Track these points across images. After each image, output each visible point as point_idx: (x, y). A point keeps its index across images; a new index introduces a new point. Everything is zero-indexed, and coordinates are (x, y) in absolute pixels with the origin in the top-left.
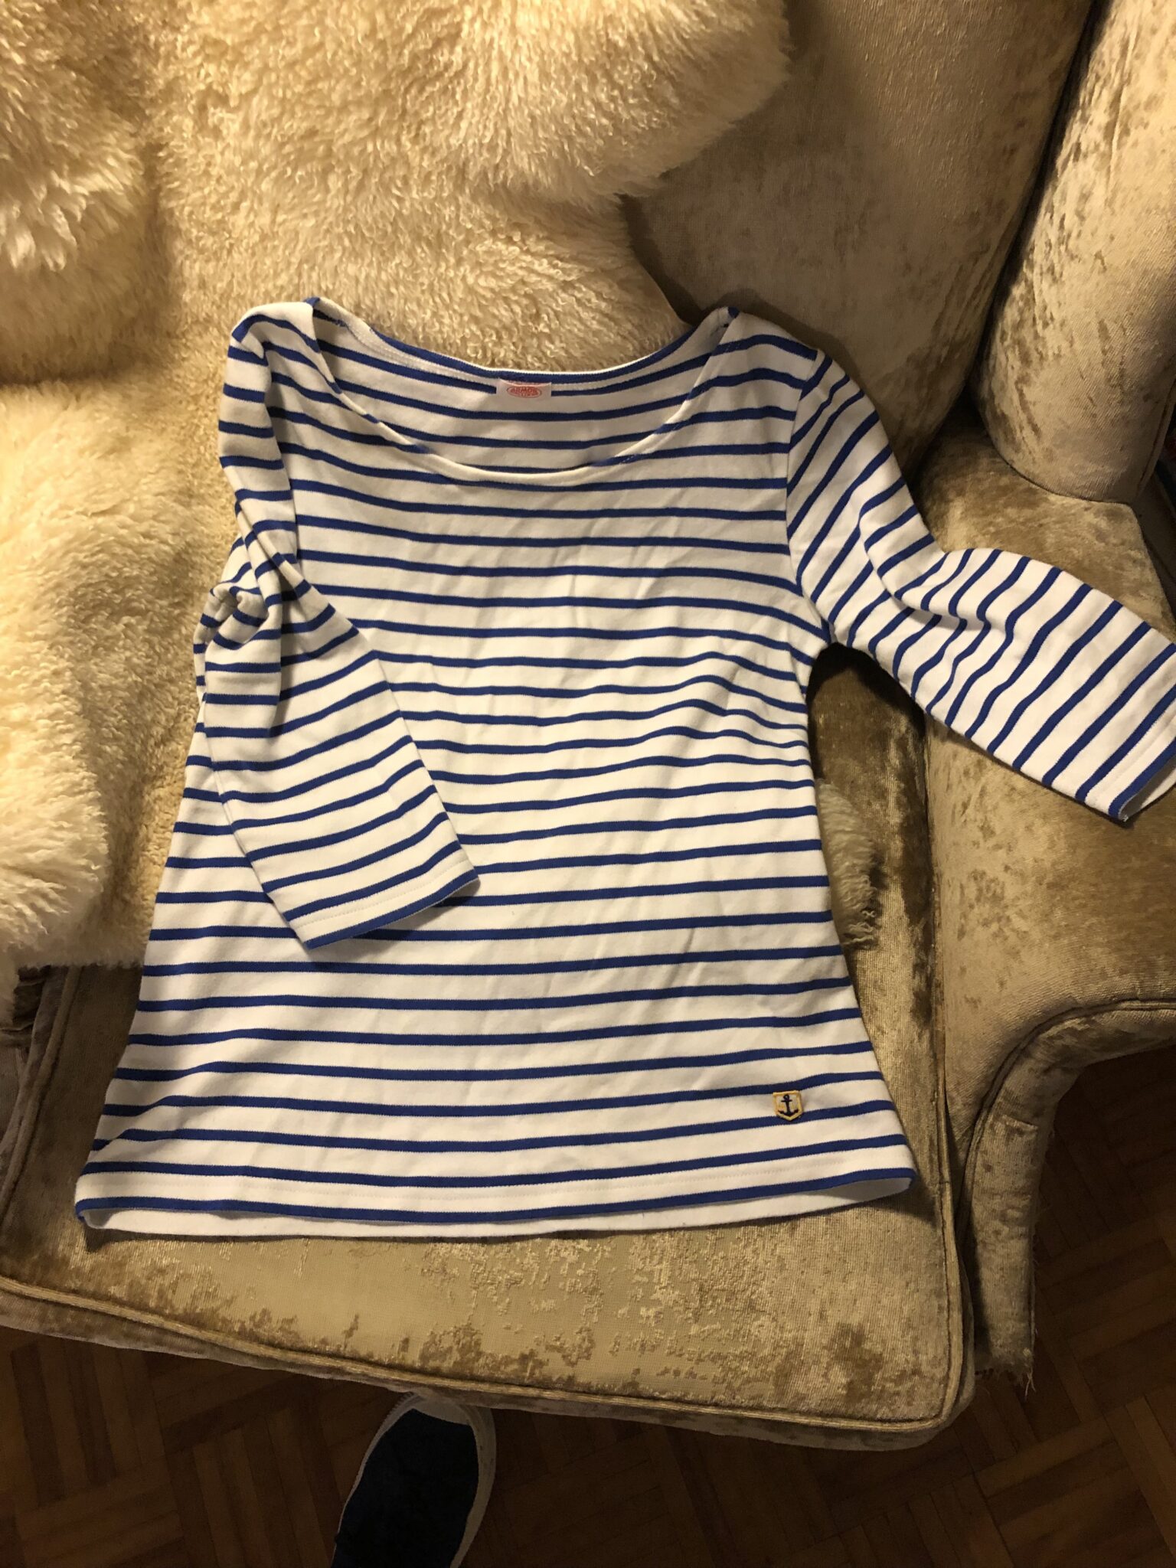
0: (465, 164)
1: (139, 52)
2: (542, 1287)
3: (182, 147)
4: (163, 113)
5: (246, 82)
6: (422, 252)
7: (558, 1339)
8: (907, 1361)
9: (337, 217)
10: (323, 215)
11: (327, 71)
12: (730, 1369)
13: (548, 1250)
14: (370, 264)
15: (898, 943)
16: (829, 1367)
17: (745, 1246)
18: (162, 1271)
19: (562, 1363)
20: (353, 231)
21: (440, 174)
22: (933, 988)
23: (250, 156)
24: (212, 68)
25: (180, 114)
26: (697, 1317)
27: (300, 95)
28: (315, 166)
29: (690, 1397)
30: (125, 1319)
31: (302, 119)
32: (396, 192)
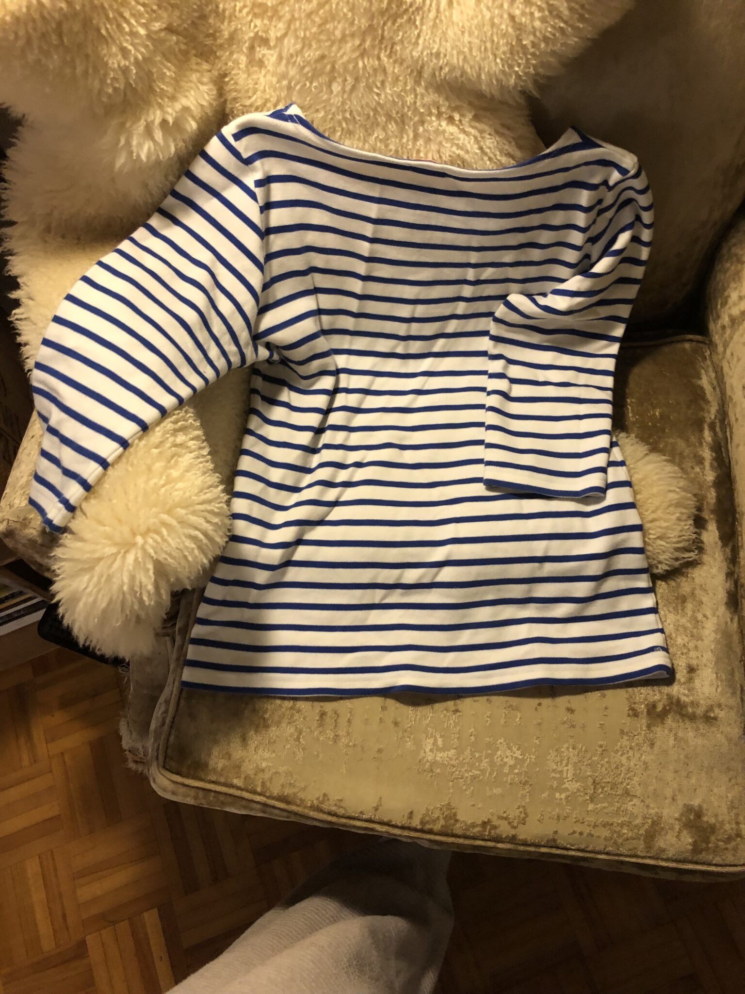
0: (422, 67)
1: (213, 15)
2: (493, 780)
3: (239, 74)
4: (228, 53)
5: (280, 29)
6: (392, 127)
7: (505, 812)
8: (732, 829)
9: (338, 108)
10: (328, 108)
11: (333, 17)
12: (615, 832)
13: (495, 758)
14: (359, 139)
15: (715, 559)
16: (680, 832)
17: (622, 755)
18: (263, 770)
19: (508, 827)
20: (349, 117)
21: (405, 76)
22: (739, 588)
23: (284, 76)
24: (258, 22)
25: (238, 52)
26: (592, 799)
27: (315, 33)
28: (324, 79)
29: (589, 849)
30: (243, 798)
31: (316, 50)
32: (376, 90)
